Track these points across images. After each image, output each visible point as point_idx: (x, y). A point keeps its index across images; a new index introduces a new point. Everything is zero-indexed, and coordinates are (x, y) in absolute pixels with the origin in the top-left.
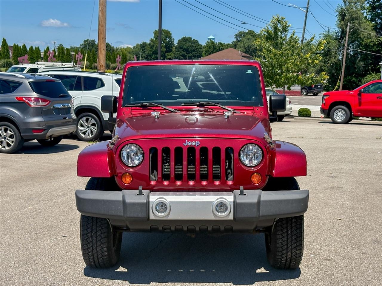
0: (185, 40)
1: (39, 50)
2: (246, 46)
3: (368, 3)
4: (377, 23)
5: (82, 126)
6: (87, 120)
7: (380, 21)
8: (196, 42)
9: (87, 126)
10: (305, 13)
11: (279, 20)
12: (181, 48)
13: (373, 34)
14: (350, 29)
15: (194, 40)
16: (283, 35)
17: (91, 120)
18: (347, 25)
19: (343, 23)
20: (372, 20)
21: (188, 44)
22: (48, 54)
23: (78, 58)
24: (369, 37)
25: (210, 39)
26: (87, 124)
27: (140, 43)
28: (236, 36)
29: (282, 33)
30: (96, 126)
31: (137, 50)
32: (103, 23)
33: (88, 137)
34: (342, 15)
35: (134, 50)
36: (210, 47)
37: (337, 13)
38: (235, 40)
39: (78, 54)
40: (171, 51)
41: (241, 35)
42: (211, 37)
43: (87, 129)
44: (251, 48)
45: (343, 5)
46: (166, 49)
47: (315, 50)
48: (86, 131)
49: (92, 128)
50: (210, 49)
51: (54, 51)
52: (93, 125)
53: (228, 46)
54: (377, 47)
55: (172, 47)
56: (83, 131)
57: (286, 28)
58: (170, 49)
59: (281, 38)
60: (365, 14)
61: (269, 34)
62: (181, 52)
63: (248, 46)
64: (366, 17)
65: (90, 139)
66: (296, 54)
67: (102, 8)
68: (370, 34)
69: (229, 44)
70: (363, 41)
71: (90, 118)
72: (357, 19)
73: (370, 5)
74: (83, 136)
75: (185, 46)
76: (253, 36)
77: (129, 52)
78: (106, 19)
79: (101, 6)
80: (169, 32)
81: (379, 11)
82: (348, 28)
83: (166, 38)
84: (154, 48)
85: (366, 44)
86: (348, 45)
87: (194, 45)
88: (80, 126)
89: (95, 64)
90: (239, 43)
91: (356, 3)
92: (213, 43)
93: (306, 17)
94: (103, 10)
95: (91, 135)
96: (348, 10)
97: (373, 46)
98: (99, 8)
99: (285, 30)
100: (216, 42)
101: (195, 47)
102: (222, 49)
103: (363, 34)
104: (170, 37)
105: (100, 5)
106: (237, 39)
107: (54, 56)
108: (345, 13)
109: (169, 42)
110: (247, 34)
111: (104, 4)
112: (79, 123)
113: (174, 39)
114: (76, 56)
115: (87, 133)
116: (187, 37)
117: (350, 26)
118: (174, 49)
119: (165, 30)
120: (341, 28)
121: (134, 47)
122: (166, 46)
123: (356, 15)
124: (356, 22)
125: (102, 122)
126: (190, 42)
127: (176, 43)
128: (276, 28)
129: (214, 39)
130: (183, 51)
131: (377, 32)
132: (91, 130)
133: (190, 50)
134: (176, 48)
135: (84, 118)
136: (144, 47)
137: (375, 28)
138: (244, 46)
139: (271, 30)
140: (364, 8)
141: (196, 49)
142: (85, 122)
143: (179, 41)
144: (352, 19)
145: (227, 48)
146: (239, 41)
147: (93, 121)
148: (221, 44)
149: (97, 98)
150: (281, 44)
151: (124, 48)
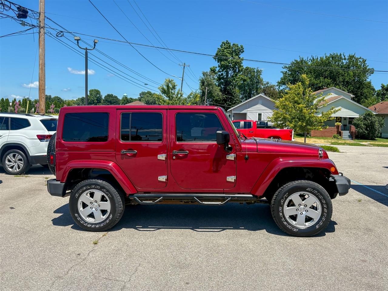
0: (109, 96)
1: (8, 100)
2: (147, 100)
3: (216, 76)
4: (221, 87)
5: (9, 161)
6: (14, 156)
7: (223, 86)
8: (116, 97)
9: (14, 161)
10: (182, 81)
11: (170, 82)
12: (107, 101)
13: (220, 93)
14: (208, 91)
15: (114, 96)
16: (173, 91)
17: (18, 155)
18: (206, 88)
19: (203, 87)
20: (219, 86)
21: (111, 99)
22: (15, 104)
23: (37, 106)
24: (218, 95)
25: (125, 96)
26: (14, 160)
27: (81, 97)
28: (140, 94)
29: (172, 89)
30: (22, 161)
31: (79, 101)
32: (42, 78)
33: (15, 171)
34: (203, 83)
35: (76, 102)
36: (125, 100)
37: (200, 81)
38: (140, 97)
39: (37, 104)
40: (101, 102)
41: (143, 94)
42: (125, 95)
43: (14, 164)
44: (149, 101)
45: (203, 76)
46: (97, 101)
47: (194, 101)
48: (14, 165)
49: (19, 162)
50: (125, 101)
51: (20, 101)
52: (20, 160)
53: (136, 100)
54: (222, 101)
55: (101, 100)
56: (10, 166)
57: (174, 86)
58: (99, 101)
59: (172, 93)
60: (215, 82)
61: (164, 90)
62: (107, 103)
63: (148, 100)
64: (215, 84)
65: (17, 173)
66: (181, 103)
67: (41, 67)
68: (218, 94)
69: (136, 99)
70: (214, 98)
71: (17, 154)
72: (211, 85)
73: (218, 77)
74: (10, 170)
75: (109, 99)
76: (150, 95)
77: (74, 103)
78: (45, 75)
79: (41, 66)
80: (99, 91)
81: (223, 81)
82: (206, 90)
83: (97, 94)
84: (90, 101)
85: (216, 99)
86: (206, 100)
87: (115, 99)
88: (8, 161)
89: (49, 110)
90: (142, 98)
91: (210, 76)
92: (127, 98)
93: (182, 83)
94: (42, 69)
95: (18, 169)
96: (206, 80)
97: (220, 101)
98: (39, 67)
99: (174, 87)
100: (129, 97)
101: (116, 100)
102: (132, 102)
103: (215, 94)
104: (99, 94)
105: (39, 65)
106: (141, 96)
107: (19, 105)
108: (204, 81)
109: (99, 97)
110: (147, 93)
111: (43, 65)
112: (7, 158)
113: (102, 95)
114: (35, 105)
115: (14, 168)
116: (110, 94)
117: (207, 89)
118: (102, 101)
119: (96, 90)
120: (202, 90)
121: (77, 100)
122: (97, 100)
123: (210, 83)
124: (211, 86)
125: (28, 158)
126: (112, 97)
127: (103, 97)
128: (168, 86)
129: (127, 96)
130: (108, 102)
131: (222, 93)
132: (18, 165)
133: (112, 102)
134: (104, 101)
135: (12, 155)
136: (83, 100)
137: (221, 91)
138: (145, 100)
139: (165, 88)
140: (214, 79)
141: (116, 101)
142: (13, 158)
143: (105, 96)
144: (209, 85)
145: (135, 101)
146: (142, 97)
147: (20, 157)
148: (131, 99)
149: (23, 137)
150: (172, 97)
151: (70, 100)
